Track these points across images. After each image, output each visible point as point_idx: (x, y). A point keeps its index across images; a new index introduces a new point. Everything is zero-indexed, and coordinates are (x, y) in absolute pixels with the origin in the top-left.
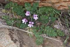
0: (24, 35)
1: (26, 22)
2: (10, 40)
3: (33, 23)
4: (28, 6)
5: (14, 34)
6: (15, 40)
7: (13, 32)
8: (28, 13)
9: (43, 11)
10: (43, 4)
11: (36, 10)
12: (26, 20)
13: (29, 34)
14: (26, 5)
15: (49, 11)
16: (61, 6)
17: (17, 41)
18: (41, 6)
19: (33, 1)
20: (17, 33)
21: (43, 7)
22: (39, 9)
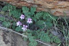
0: (19, 38)
1: (20, 25)
2: (2, 41)
3: (27, 26)
4: (26, 10)
5: (7, 35)
6: (7, 41)
7: (7, 34)
8: (23, 17)
9: (40, 16)
10: (40, 9)
11: (34, 15)
12: (20, 23)
13: (24, 38)
14: (23, 9)
15: (46, 17)
16: (57, 12)
17: (9, 42)
18: (38, 11)
19: (31, 5)
20: (11, 35)
21: (41, 12)
22: (37, 14)
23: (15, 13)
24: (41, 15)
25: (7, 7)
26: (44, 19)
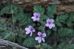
3: (45, 35)
4: (39, 11)
18: (60, 13)
19: (48, 2)
21: (64, 14)
23: (21, 18)
24: (64, 19)
25: (8, 8)
26: (70, 26)
